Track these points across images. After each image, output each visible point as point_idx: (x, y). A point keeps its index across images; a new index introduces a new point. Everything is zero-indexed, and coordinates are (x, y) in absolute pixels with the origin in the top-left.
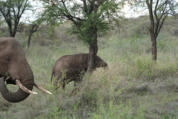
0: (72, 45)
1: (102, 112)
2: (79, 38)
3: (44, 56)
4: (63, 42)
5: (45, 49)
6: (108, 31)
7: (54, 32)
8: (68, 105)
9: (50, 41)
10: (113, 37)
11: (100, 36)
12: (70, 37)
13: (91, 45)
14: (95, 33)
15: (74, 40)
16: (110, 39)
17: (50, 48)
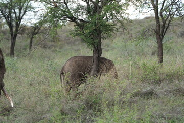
0: (75, 47)
1: (107, 117)
2: (83, 40)
3: (46, 59)
4: (66, 44)
5: (48, 51)
6: (112, 33)
7: (56, 34)
8: (71, 110)
9: (52, 43)
10: (117, 39)
11: (104, 38)
12: (73, 39)
13: (95, 47)
14: (99, 35)
15: (78, 43)
16: (114, 41)
17: (53, 51)
